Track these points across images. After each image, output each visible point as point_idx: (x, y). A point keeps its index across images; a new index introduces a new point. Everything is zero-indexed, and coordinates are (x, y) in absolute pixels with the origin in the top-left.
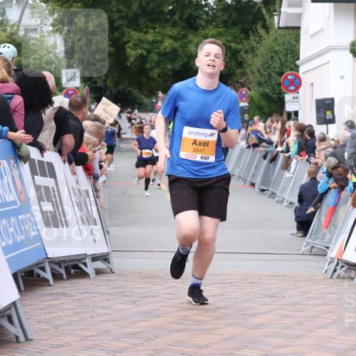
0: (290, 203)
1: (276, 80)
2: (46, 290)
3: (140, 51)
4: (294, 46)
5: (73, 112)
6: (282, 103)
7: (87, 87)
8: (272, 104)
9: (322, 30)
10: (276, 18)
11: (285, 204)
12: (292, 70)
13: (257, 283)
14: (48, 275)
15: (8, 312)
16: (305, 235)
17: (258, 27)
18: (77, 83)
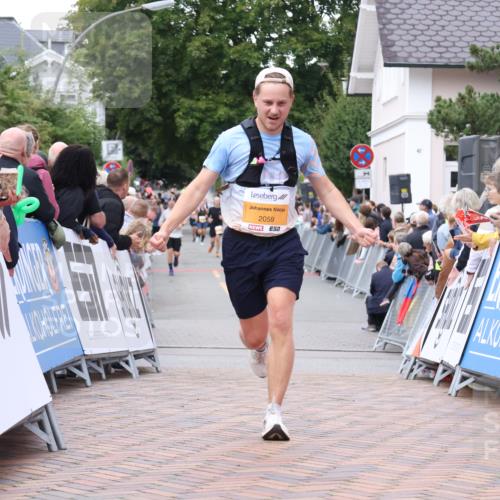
0: (361, 293)
1: (345, 154)
2: (83, 392)
3: (191, 121)
4: (365, 115)
5: (112, 188)
6: (351, 179)
7: (130, 161)
8: (340, 181)
9: (396, 98)
10: (344, 84)
11: (355, 294)
12: (362, 142)
13: (322, 384)
14: (85, 375)
15: (39, 417)
16: (378, 330)
17: (324, 94)
18: (119, 156)
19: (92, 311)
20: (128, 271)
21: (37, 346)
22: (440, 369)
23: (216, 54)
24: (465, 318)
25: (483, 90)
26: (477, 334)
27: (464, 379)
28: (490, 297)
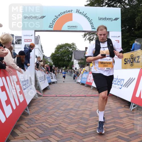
2: (51, 85)
3: (60, 64)
4: (73, 63)
5: (54, 69)
6: (72, 68)
11: (72, 77)
15: (48, 87)
17: (70, 62)
19: (52, 78)
20: (55, 75)
21: (48, 81)
22: (79, 83)
23: (62, 58)
25: (82, 61)
26: (82, 80)
28: (83, 77)
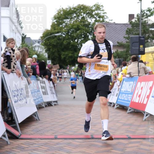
2: (43, 109)
3: (64, 56)
14: (44, 106)
15: (35, 114)
18: (50, 63)
19: (45, 93)
20: (52, 85)
21: (35, 100)
22: (112, 104)
23: (69, 43)
24: (117, 94)
26: (120, 97)
27: (117, 105)
28: (122, 90)
